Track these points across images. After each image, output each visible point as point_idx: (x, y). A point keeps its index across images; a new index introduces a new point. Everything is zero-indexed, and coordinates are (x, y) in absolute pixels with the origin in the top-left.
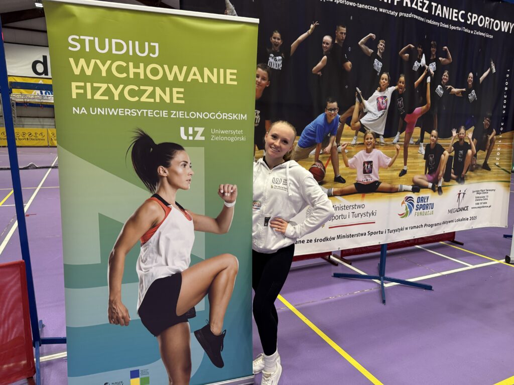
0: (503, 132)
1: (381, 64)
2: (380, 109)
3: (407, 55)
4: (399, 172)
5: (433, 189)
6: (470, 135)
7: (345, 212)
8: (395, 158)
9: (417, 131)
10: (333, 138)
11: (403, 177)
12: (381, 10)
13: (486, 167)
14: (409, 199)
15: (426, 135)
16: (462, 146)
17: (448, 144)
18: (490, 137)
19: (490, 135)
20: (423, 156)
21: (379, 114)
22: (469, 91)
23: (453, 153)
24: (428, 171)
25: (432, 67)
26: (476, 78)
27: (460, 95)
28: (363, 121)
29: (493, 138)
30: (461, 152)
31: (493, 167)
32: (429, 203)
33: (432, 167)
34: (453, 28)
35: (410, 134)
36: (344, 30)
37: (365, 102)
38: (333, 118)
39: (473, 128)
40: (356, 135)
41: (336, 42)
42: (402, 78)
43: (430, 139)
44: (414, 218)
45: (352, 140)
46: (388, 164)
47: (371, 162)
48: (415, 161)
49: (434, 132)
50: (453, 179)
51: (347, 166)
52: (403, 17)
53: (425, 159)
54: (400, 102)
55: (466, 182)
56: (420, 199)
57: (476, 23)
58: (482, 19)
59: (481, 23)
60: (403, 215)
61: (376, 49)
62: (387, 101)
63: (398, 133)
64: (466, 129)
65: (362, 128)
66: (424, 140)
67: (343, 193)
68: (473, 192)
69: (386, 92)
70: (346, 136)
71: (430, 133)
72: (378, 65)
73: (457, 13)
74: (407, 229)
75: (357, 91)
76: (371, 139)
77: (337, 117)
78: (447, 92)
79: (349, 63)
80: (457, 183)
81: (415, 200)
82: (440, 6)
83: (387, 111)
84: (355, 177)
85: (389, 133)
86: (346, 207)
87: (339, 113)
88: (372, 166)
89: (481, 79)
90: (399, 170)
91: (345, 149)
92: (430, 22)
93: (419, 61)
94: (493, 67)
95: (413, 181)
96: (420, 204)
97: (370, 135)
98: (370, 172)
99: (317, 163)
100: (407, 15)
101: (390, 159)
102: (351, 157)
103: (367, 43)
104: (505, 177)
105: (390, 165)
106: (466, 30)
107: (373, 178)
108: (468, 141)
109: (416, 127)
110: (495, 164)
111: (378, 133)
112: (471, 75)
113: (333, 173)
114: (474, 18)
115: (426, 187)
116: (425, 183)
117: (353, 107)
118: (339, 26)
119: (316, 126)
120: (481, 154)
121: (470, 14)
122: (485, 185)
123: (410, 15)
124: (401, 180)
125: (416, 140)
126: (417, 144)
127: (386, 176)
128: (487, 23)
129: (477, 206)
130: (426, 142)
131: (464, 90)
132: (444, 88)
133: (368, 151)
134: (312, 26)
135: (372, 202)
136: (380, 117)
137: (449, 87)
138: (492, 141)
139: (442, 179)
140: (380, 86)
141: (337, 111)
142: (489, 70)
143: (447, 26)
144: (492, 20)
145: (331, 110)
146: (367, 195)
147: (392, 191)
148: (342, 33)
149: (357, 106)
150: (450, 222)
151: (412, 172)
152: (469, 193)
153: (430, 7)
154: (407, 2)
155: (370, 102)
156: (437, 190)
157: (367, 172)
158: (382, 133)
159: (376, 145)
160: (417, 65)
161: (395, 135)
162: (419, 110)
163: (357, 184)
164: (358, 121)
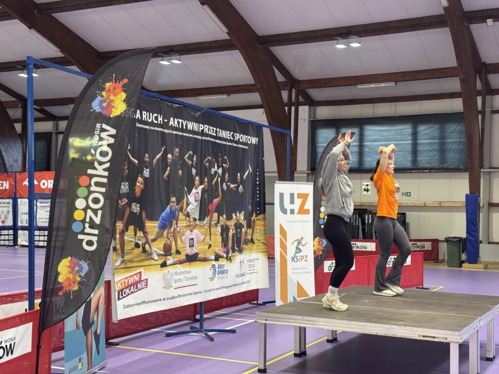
0: (259, 214)
1: (195, 170)
2: (196, 201)
3: (207, 164)
4: (208, 246)
5: (227, 258)
6: (242, 218)
7: (181, 277)
8: (206, 235)
10: (174, 222)
11: (210, 249)
12: (194, 136)
13: (252, 241)
14: (213, 266)
16: (238, 226)
17: (231, 224)
18: (253, 218)
19: (252, 217)
20: (220, 234)
21: (196, 204)
22: (238, 186)
23: (234, 231)
24: (223, 245)
25: (220, 171)
26: (242, 176)
27: (234, 189)
28: (188, 209)
29: (254, 219)
30: (239, 230)
31: (255, 241)
32: (225, 269)
33: (225, 242)
34: (228, 144)
35: (212, 218)
36: (177, 150)
37: (189, 196)
38: (174, 208)
39: (243, 212)
40: (186, 220)
42: (206, 180)
43: (222, 221)
44: (217, 283)
45: (183, 223)
46: (202, 240)
47: (192, 239)
48: (215, 237)
49: (224, 216)
50: (237, 251)
51: (182, 242)
52: (204, 140)
53: (221, 236)
54: (205, 196)
55: (244, 253)
56: (220, 266)
57: (239, 139)
58: (242, 137)
59: (241, 139)
60: (212, 279)
62: (199, 195)
63: (206, 217)
64: (240, 213)
65: (188, 215)
66: (220, 222)
67: (181, 262)
68: (248, 261)
69: (198, 189)
70: (181, 220)
71: (222, 216)
72: (194, 171)
73: (229, 134)
74: (214, 290)
75: (185, 189)
76: (192, 222)
77: (175, 208)
78: (228, 186)
79: (180, 171)
80: (238, 254)
81: (217, 267)
82: (221, 130)
83: (199, 202)
84: (185, 250)
85: (201, 218)
86: (182, 273)
88: (193, 241)
91: (180, 229)
92: (217, 141)
93: (214, 168)
94: (250, 168)
95: (215, 253)
96: (219, 270)
97: (192, 220)
98: (193, 246)
100: (206, 138)
101: (203, 236)
104: (263, 249)
106: (235, 145)
107: (194, 250)
108: (241, 222)
109: (215, 212)
110: (257, 239)
111: (196, 218)
112: (239, 174)
113: (175, 247)
114: (238, 136)
115: (222, 257)
116: (222, 254)
117: (183, 200)
118: (175, 147)
119: (167, 214)
120: (250, 231)
121: (235, 134)
122: (254, 255)
123: (208, 139)
124: (209, 251)
125: (215, 222)
126: (216, 224)
127: (202, 249)
128: (244, 139)
129: (250, 272)
130: (221, 223)
131: (236, 185)
132: (227, 185)
133: (191, 231)
134: (163, 149)
135: (196, 269)
136: (196, 206)
137: (229, 183)
138: (254, 221)
139: (231, 251)
140: (195, 186)
141: (176, 203)
142: (248, 170)
143: (225, 143)
144: (247, 137)
145: (173, 202)
146: (192, 263)
147: (205, 260)
149: (185, 200)
150: (237, 285)
151: (214, 246)
152: (245, 261)
153: (216, 132)
154: (206, 130)
155: (191, 196)
156: (229, 259)
157: (191, 246)
158: (197, 218)
159: (195, 226)
160: (213, 170)
161: (204, 219)
162: (216, 201)
163: (187, 255)
164: (186, 209)
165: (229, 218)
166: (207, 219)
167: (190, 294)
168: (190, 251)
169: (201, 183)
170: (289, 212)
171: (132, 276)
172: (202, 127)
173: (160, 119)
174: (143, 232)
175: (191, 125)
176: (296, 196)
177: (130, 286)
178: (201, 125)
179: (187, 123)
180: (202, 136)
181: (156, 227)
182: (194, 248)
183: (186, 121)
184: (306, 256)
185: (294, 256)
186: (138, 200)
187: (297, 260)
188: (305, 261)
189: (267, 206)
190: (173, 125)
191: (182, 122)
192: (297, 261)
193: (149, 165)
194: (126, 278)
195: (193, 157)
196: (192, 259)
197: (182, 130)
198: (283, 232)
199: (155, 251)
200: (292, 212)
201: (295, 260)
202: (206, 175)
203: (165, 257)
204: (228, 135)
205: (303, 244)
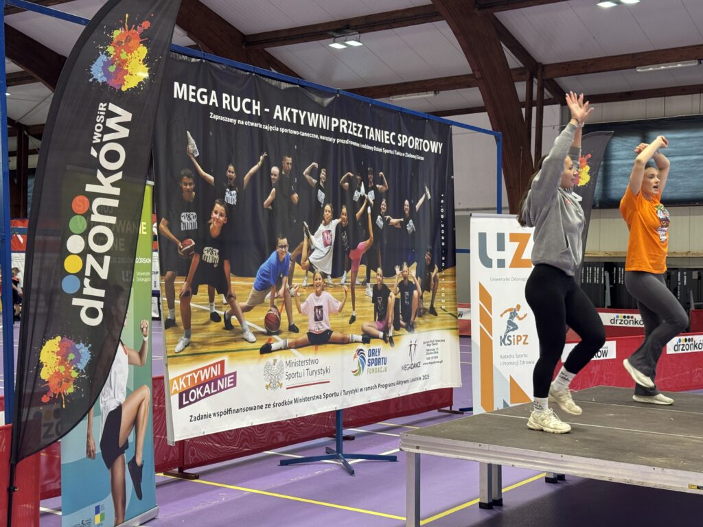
0: (445, 268)
1: (323, 194)
2: (326, 245)
3: (347, 184)
4: (349, 319)
5: (384, 339)
6: (413, 273)
7: (300, 369)
8: (345, 302)
9: (362, 269)
10: (285, 279)
11: (353, 324)
12: (321, 137)
13: (433, 311)
14: (360, 351)
15: (373, 273)
16: (406, 287)
17: (393, 283)
18: (433, 275)
19: (433, 272)
20: (371, 299)
21: (326, 250)
22: (406, 222)
23: (399, 295)
24: (377, 318)
25: (371, 196)
26: (412, 206)
27: (399, 226)
28: (311, 258)
29: (435, 276)
30: (407, 293)
31: (439, 311)
32: (381, 357)
33: (381, 313)
34: (386, 151)
35: (355, 272)
36: (289, 160)
37: (312, 237)
38: (284, 256)
39: (415, 265)
40: (307, 275)
41: (283, 173)
42: (344, 210)
43: (376, 278)
44: (366, 379)
45: (303, 282)
46: (338, 309)
47: (320, 307)
48: (363, 305)
49: (379, 270)
50: (403, 327)
51: (300, 312)
52: (340, 143)
53: (373, 302)
54: (344, 237)
56: (372, 352)
57: (406, 144)
58: (411, 140)
59: (411, 144)
60: (356, 373)
61: (319, 179)
62: (331, 236)
63: (345, 272)
64: (409, 265)
65: (311, 268)
66: (371, 280)
67: (298, 346)
68: (424, 343)
69: (331, 226)
71: (376, 271)
72: (321, 196)
73: (389, 135)
74: (361, 390)
75: (304, 225)
76: (320, 279)
77: (288, 255)
78: (387, 222)
79: (296, 196)
80: (407, 332)
81: (366, 353)
82: (372, 129)
83: (332, 246)
84: (306, 326)
85: (336, 273)
86: (301, 363)
87: (290, 251)
88: (322, 311)
89: (418, 206)
90: (348, 316)
91: (297, 291)
92: (365, 146)
93: (359, 191)
94: (428, 192)
95: (363, 330)
96: (371, 358)
97: (318, 275)
98: (321, 319)
99: (273, 309)
100: (343, 142)
101: (340, 303)
102: (303, 301)
103: (311, 173)
104: (451, 324)
105: (340, 311)
106: (398, 153)
107: (324, 326)
108: (411, 280)
109: (361, 264)
110: (441, 308)
111: (326, 272)
112: (407, 202)
113: (287, 320)
114: (404, 140)
115: (377, 337)
116: (376, 332)
117: (301, 243)
118: (285, 156)
119: (270, 265)
120: (427, 295)
121: (400, 135)
122: (436, 334)
123: (347, 142)
124: (351, 328)
125: (362, 280)
126: (364, 284)
127: (337, 323)
128: (417, 144)
129: (428, 361)
130: (373, 282)
131: (402, 220)
132: (383, 219)
133: (318, 294)
134: (261, 158)
135: (326, 357)
136: (326, 254)
137: (388, 217)
138: (436, 279)
139: (392, 328)
140: (324, 220)
141: (287, 248)
142: (424, 196)
143: (380, 150)
144: (421, 140)
145: (282, 247)
146: (319, 347)
147: (344, 341)
148: (288, 164)
149: (305, 242)
150: (405, 382)
151: (361, 319)
152: (420, 344)
153: (363, 131)
154: (343, 127)
155: (317, 237)
156: (389, 340)
157: (318, 319)
158: (329, 272)
159: (325, 287)
160: (357, 195)
161: (342, 275)
162: (363, 245)
163: (310, 334)
164: (307, 258)
165: (389, 273)
166: (346, 275)
167: (318, 397)
168: (315, 327)
169: (336, 215)
170: (495, 263)
171: (207, 367)
172: (335, 122)
173: (256, 107)
174: (225, 296)
175: (313, 120)
176: (507, 238)
177: (204, 385)
178: (333, 119)
179: (306, 115)
180: (336, 137)
181: (250, 287)
182: (323, 322)
183: (305, 113)
184: (526, 336)
185: (505, 336)
186: (215, 243)
187: (509, 343)
188: (524, 343)
189: (458, 255)
190: (281, 119)
191: (298, 114)
192: (509, 345)
193: (236, 184)
194: (196, 371)
195: (320, 172)
196: (319, 339)
197: (298, 126)
198: (485, 297)
199: (250, 327)
200: (501, 263)
201: (507, 342)
202: (343, 203)
203: (268, 337)
204: (387, 137)
205: (521, 317)
